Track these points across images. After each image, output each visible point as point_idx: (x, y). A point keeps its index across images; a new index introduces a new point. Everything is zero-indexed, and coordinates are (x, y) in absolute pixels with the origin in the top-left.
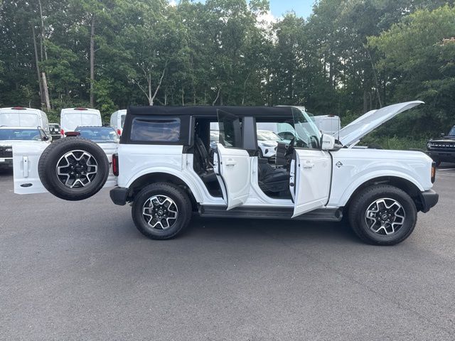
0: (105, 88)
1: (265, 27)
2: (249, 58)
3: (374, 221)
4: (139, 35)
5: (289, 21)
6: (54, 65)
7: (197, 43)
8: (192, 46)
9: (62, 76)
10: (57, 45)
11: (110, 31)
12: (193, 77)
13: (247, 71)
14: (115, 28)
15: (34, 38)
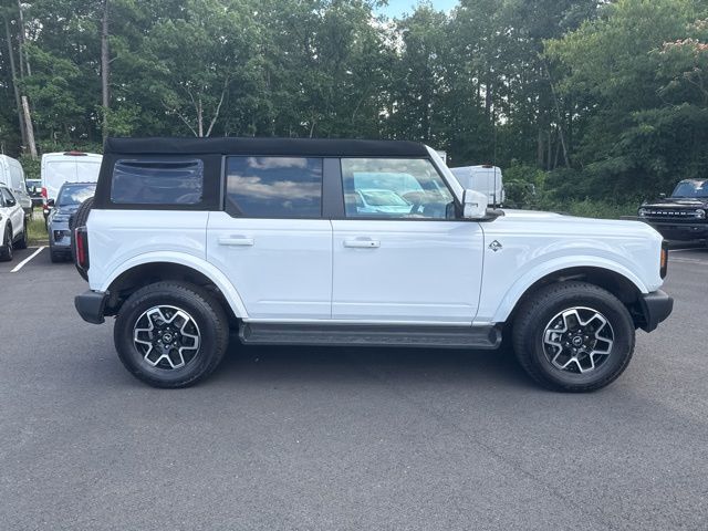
0: (127, 122)
1: (384, 26)
2: (360, 74)
3: (557, 348)
4: (181, 35)
5: (422, 17)
6: (42, 84)
7: (276, 50)
8: (269, 55)
9: (55, 102)
10: (45, 51)
11: (135, 30)
12: (270, 104)
13: (357, 97)
14: (143, 25)
15: (9, 41)
